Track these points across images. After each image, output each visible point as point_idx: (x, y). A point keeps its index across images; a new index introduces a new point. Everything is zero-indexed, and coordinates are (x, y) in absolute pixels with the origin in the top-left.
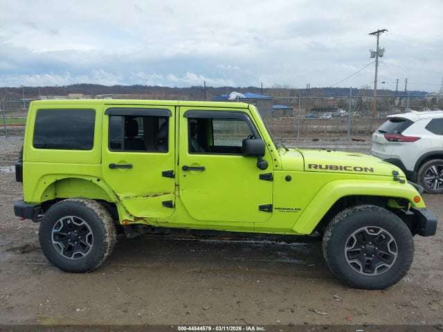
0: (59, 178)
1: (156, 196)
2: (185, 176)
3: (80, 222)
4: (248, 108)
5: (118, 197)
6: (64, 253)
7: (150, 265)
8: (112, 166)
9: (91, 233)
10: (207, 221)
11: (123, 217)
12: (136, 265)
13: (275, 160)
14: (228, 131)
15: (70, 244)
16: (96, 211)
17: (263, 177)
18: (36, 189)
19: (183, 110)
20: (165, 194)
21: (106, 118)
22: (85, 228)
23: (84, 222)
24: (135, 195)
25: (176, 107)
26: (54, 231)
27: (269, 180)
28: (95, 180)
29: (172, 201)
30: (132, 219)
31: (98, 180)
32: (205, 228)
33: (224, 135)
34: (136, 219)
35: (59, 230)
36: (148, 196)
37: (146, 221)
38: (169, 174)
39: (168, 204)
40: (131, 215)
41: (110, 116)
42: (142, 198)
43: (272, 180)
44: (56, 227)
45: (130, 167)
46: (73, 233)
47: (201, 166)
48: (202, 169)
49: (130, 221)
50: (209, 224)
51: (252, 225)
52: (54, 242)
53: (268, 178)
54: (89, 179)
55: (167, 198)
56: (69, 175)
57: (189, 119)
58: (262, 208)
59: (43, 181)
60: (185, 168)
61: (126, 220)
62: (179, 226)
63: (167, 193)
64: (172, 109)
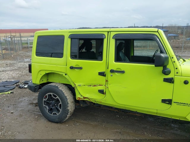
0: (47, 72)
1: (95, 86)
2: (112, 76)
3: (56, 97)
4: (158, 32)
5: (75, 85)
6: (48, 112)
7: (92, 123)
8: (72, 68)
9: (61, 103)
10: (125, 105)
11: (78, 96)
12: (85, 122)
13: (176, 69)
14: (144, 47)
15: (51, 107)
16: (64, 92)
17: (166, 80)
18: (37, 77)
19: (113, 34)
20: (100, 85)
21: (69, 40)
22: (58, 100)
23: (58, 97)
24: (84, 84)
25: (108, 32)
26: (44, 100)
27: (171, 83)
28: (64, 75)
29: (103, 90)
30: (82, 98)
31: (66, 75)
32: (124, 108)
33: (143, 48)
34: (84, 98)
35: (46, 100)
36: (90, 86)
37: (89, 99)
38: (102, 74)
39: (102, 92)
40: (82, 96)
41: (71, 39)
42: (87, 86)
43: (173, 82)
44: (45, 98)
45: (81, 68)
46: (53, 102)
47: (122, 70)
48: (123, 72)
49: (81, 98)
50: (126, 106)
51: (156, 111)
52: (44, 106)
53: (170, 81)
54: (61, 74)
55: (101, 88)
56: (52, 71)
57: (116, 40)
58: (164, 101)
59: (40, 73)
60: (112, 71)
61: (79, 98)
62: (108, 105)
63: (101, 85)
64: (106, 34)
